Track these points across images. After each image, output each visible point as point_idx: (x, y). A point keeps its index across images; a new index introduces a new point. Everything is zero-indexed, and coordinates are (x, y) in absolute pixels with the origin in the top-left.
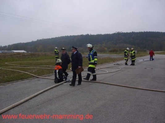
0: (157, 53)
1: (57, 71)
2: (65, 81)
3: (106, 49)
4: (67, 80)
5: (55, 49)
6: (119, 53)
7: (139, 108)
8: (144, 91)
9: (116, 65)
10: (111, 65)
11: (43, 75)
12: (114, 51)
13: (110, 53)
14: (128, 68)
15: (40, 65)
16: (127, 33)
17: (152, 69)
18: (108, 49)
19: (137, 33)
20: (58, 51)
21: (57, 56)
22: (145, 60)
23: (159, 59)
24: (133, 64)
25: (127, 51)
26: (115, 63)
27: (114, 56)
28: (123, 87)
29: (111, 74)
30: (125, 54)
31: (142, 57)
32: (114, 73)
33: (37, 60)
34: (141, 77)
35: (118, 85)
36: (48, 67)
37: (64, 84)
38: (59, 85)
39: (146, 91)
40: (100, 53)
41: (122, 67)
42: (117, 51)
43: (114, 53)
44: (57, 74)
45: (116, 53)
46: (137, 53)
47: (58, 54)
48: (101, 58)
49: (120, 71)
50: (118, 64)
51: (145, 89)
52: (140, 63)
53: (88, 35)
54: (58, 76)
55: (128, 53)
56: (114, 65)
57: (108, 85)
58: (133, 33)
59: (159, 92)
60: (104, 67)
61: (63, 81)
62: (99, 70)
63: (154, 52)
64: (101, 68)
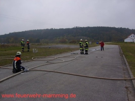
0: (107, 44)
1: (16, 62)
2: (23, 71)
3: (67, 40)
4: (25, 70)
5: (22, 41)
6: (77, 44)
7: (86, 99)
8: (93, 79)
9: (73, 54)
10: (69, 54)
11: (6, 65)
12: (73, 42)
13: (70, 44)
14: (82, 57)
15: (6, 55)
16: (84, 27)
17: (102, 57)
18: (69, 40)
19: (92, 28)
20: (24, 43)
21: (23, 47)
22: (97, 49)
23: (108, 49)
24: (87, 54)
25: (82, 43)
26: (72, 53)
27: (73, 46)
28: (75, 76)
29: (67, 63)
30: (80, 45)
31: (95, 47)
32: (69, 62)
33: (5, 51)
34: (92, 65)
35: (71, 73)
36: (12, 57)
37: (22, 74)
38: (16, 75)
39: (95, 79)
40: (62, 44)
41: (77, 56)
42: (76, 42)
43: (73, 44)
44: (15, 64)
45: (74, 44)
46: (92, 44)
47: (24, 45)
48: (61, 48)
49: (75, 60)
50: (74, 54)
51: (94, 77)
52: (92, 53)
53: (52, 29)
54: (16, 66)
55: (83, 44)
56: (71, 54)
57: (62, 74)
58: (88, 28)
59: (106, 80)
60: (62, 56)
61: (21, 71)
62: (57, 59)
63: (104, 43)
64: (59, 58)
